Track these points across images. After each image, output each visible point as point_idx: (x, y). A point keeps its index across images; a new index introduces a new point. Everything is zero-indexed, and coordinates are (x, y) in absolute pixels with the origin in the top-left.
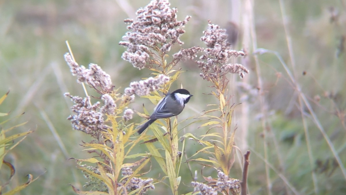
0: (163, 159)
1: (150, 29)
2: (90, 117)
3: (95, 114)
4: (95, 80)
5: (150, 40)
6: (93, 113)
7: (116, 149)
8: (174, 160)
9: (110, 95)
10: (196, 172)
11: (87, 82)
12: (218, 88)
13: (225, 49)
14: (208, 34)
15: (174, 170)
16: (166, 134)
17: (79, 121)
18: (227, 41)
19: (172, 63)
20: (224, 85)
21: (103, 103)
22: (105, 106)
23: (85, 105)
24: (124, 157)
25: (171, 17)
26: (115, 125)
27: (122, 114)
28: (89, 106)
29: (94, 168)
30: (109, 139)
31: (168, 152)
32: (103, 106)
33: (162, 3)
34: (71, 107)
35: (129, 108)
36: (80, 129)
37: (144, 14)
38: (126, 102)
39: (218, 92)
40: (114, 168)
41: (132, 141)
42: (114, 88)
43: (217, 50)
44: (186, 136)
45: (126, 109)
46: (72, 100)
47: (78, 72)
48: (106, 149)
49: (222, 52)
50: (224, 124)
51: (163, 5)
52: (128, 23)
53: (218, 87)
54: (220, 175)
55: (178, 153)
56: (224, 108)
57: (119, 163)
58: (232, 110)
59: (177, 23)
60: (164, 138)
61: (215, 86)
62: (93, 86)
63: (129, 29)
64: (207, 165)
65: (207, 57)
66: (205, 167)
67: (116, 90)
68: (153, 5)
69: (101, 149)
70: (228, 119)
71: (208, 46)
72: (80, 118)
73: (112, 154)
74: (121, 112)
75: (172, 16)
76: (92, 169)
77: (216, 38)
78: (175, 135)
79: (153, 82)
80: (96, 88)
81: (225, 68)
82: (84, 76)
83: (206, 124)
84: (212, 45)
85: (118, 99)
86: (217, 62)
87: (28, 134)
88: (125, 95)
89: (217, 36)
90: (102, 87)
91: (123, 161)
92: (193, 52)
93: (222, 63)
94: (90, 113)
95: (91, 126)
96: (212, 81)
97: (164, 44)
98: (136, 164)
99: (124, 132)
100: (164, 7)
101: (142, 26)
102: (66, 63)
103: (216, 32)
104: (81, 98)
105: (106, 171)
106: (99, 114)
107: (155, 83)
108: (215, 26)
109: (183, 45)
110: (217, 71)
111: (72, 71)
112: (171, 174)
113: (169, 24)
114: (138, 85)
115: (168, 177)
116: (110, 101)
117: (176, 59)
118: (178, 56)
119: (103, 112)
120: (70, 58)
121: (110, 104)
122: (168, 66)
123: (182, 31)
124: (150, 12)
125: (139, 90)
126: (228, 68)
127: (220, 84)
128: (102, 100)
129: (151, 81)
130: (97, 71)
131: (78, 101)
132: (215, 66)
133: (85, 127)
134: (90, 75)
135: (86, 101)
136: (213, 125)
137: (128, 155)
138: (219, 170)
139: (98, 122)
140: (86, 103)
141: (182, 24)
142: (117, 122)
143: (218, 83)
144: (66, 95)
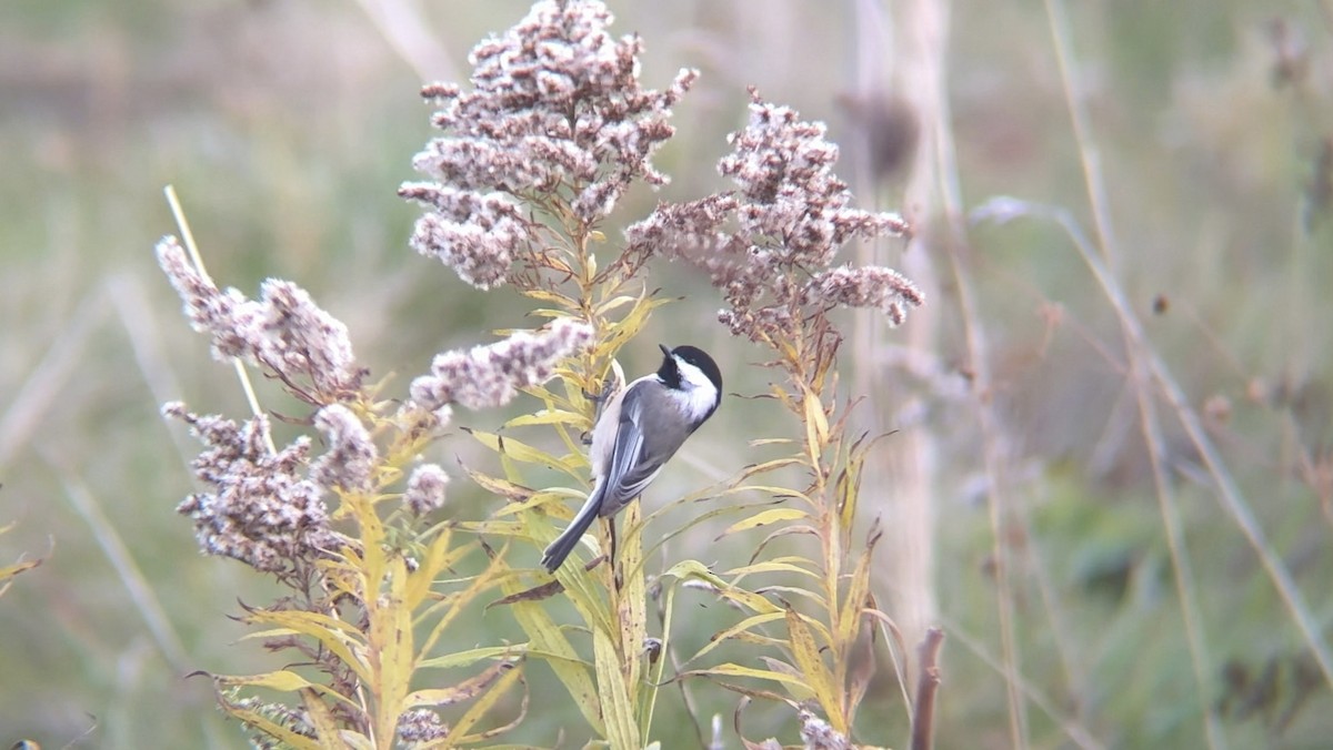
0: (585, 666)
1: (527, 124)
2: (271, 499)
3: (291, 487)
4: (289, 348)
5: (526, 164)
6: (283, 485)
7: (379, 631)
8: (630, 673)
9: (348, 407)
10: (716, 722)
11: (253, 356)
12: (796, 369)
13: (822, 208)
14: (750, 146)
15: (630, 711)
16: (598, 561)
17: (224, 517)
18: (830, 173)
19: (622, 265)
20: (819, 356)
21: (322, 441)
22: (332, 453)
23: (248, 451)
24: (412, 665)
25: (617, 72)
26: (373, 533)
27: (399, 486)
28: (264, 455)
29: (293, 712)
30: (349, 590)
31: (606, 639)
32: (323, 454)
33: (581, 16)
34: (193, 463)
35: (428, 461)
36: (229, 553)
37: (504, 58)
38: (418, 435)
39: (795, 387)
40: (372, 712)
41: (443, 598)
42: (364, 378)
43: (789, 209)
44: (677, 572)
45: (417, 465)
46: (194, 431)
47: (216, 317)
48: (338, 631)
49: (808, 217)
50: (825, 520)
51: (583, 21)
52: (439, 101)
53: (796, 365)
54: (813, 734)
55: (644, 645)
56: (821, 452)
57: (394, 689)
58: (857, 462)
59: (640, 98)
60: (588, 582)
61: (784, 361)
62: (278, 370)
63: (439, 127)
64: (758, 692)
65: (746, 242)
66: (750, 701)
67: (370, 388)
68: (541, 21)
69: (317, 631)
70: (842, 499)
71: (751, 196)
72: (230, 506)
73: (362, 651)
74: (397, 477)
75: (620, 68)
76: (285, 715)
77: (784, 163)
78: (633, 566)
79: (528, 352)
80: (290, 379)
81: (825, 285)
82: (241, 331)
83: (751, 522)
84: (766, 191)
85: (382, 423)
86: (790, 262)
87: (16, 573)
88: (412, 404)
89: (788, 154)
90: (317, 377)
91: (408, 679)
92: (706, 217)
93: (811, 267)
94: (270, 482)
95: (275, 539)
96: (769, 340)
97: (587, 183)
98: (462, 690)
99: (412, 561)
100: (586, 30)
101: (495, 110)
102: (165, 277)
103: (783, 135)
104: (231, 423)
105: (342, 723)
106: (308, 488)
107: (539, 356)
108: (777, 113)
109: (666, 188)
110: (791, 299)
111: (191, 311)
112: (618, 728)
113: (608, 99)
114: (466, 367)
115: (607, 742)
116: (350, 433)
117: (640, 245)
118: (646, 236)
119: (321, 481)
120: (183, 259)
121: (352, 447)
122: (601, 278)
123: (663, 128)
124: (530, 52)
125: (470, 388)
126: (838, 285)
127: (803, 352)
128: (316, 431)
129: (521, 348)
130: (294, 310)
131: (220, 437)
132: (780, 278)
133: (252, 544)
134: (267, 327)
135: (254, 436)
136: (782, 523)
137: (430, 656)
138: (804, 712)
139: (306, 522)
140: (253, 443)
141: (660, 103)
142: (382, 519)
143: (795, 347)
144: (169, 411)
